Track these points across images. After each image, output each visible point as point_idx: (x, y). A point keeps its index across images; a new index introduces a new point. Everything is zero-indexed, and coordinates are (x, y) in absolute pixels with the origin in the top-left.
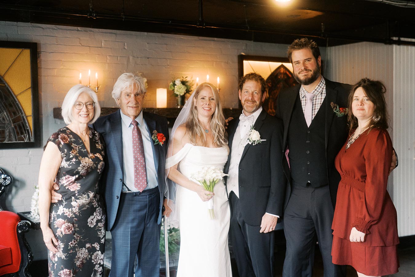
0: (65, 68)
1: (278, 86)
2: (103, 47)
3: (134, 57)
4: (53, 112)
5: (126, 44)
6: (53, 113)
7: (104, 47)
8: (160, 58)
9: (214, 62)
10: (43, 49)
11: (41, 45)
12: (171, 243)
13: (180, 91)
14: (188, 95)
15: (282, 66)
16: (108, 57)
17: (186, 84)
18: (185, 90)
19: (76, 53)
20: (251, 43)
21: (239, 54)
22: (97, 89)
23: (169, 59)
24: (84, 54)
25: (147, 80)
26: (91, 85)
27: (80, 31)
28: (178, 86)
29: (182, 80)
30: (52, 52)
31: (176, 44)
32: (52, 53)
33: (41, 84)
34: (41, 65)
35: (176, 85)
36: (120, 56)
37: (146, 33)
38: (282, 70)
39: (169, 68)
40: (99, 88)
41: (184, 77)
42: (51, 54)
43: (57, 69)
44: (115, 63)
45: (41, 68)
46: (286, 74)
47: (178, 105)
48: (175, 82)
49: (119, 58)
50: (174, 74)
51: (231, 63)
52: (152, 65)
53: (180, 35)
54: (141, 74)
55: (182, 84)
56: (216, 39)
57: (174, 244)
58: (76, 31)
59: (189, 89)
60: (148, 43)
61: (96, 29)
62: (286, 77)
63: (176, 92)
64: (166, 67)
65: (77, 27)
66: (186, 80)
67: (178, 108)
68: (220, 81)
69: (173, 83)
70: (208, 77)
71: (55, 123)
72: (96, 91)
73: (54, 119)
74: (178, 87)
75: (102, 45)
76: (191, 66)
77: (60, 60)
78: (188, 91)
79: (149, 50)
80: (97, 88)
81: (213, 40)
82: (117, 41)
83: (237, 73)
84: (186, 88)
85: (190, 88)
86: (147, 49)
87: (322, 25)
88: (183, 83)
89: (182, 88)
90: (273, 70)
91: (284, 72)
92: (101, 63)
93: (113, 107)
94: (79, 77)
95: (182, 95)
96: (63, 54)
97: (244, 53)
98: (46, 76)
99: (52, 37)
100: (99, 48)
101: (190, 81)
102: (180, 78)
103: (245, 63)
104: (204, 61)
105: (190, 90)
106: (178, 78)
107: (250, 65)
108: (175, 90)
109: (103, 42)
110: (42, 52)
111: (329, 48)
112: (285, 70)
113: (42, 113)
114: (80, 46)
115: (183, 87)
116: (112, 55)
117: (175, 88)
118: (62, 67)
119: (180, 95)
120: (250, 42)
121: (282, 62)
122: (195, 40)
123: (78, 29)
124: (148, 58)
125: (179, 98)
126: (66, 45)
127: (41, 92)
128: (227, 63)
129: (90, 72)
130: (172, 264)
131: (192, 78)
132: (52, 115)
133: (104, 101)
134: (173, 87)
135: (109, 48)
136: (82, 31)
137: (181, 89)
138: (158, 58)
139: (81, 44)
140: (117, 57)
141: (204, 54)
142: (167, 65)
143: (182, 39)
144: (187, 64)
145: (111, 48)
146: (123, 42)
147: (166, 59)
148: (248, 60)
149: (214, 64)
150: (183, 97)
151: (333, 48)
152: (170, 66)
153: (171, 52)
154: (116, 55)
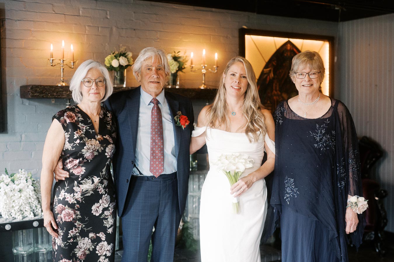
0: (35, 38)
1: (284, 64)
2: (80, 15)
3: (118, 28)
4: (19, 90)
5: (108, 14)
6: (19, 92)
7: (82, 16)
8: (148, 30)
9: (211, 36)
10: (8, 15)
11: (6, 11)
14: (180, 73)
15: (289, 42)
16: (86, 27)
17: (179, 60)
18: (177, 67)
19: (48, 22)
20: (254, 16)
21: (239, 28)
22: (72, 65)
23: (160, 31)
24: (57, 23)
25: (133, 55)
26: (65, 59)
29: (174, 55)
30: (18, 20)
31: (168, 15)
32: (20, 21)
33: (5, 57)
34: (5, 35)
36: (102, 27)
38: (289, 47)
39: (159, 42)
41: (176, 52)
42: (18, 22)
43: (25, 39)
44: (95, 35)
45: (5, 38)
46: (293, 51)
47: (169, 85)
49: (100, 29)
51: (231, 37)
52: (140, 38)
53: (170, 4)
54: (125, 47)
55: (173, 60)
56: (214, 9)
59: (181, 66)
60: (134, 13)
64: (156, 40)
66: (179, 55)
67: (169, 88)
68: (218, 57)
70: (204, 52)
71: (22, 103)
72: (71, 66)
73: (21, 99)
75: (79, 13)
76: (184, 40)
77: (30, 30)
78: (180, 69)
80: (72, 63)
81: (211, 11)
82: (98, 8)
83: (238, 49)
84: (178, 65)
85: (183, 65)
86: (134, 20)
88: (175, 59)
89: (174, 64)
90: (278, 47)
91: (290, 49)
92: (77, 34)
94: (50, 50)
95: (173, 72)
96: (32, 22)
97: (245, 26)
98: (12, 48)
99: (19, 2)
100: (76, 17)
101: (184, 57)
102: (171, 53)
103: (247, 37)
104: (200, 34)
105: (183, 67)
106: (169, 53)
107: (253, 40)
109: (81, 9)
110: (6, 20)
111: (341, 24)
112: (292, 47)
113: (6, 91)
114: (53, 13)
115: (175, 63)
116: (91, 25)
118: (31, 38)
120: (252, 14)
121: (289, 38)
122: (191, 10)
124: (134, 30)
125: (171, 76)
126: (37, 12)
127: (5, 67)
128: (227, 37)
129: (63, 43)
131: (185, 52)
132: (19, 95)
135: (88, 17)
137: (173, 66)
138: (146, 30)
139: (55, 12)
140: (98, 27)
141: (199, 26)
142: (157, 38)
143: (174, 8)
144: (180, 37)
145: (90, 17)
146: (104, 10)
147: (156, 31)
148: (250, 35)
149: (212, 38)
150: (175, 76)
151: (346, 23)
152: (160, 39)
153: (161, 23)
154: (96, 25)
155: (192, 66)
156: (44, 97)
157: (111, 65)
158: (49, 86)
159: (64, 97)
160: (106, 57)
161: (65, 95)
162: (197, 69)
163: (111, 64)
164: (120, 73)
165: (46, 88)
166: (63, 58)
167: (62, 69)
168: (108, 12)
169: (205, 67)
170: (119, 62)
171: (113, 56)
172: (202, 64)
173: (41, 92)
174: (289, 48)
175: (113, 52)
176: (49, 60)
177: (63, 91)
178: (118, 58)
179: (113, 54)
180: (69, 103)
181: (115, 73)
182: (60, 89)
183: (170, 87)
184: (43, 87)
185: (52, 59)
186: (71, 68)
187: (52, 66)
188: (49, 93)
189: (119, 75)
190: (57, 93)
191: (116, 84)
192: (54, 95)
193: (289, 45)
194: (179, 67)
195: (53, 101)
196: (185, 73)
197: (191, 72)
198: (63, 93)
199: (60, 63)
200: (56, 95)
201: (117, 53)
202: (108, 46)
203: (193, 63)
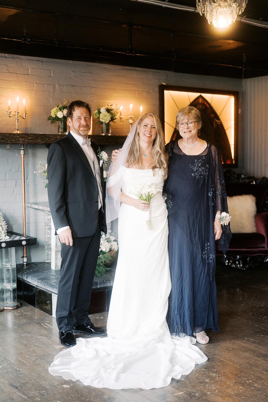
2: (30, 74)
3: (59, 84)
5: (52, 72)
8: (85, 87)
9: (136, 91)
12: (99, 265)
13: (106, 119)
14: (111, 123)
15: (201, 96)
16: (34, 84)
18: (110, 118)
19: (4, 80)
20: (171, 74)
21: (160, 84)
22: (24, 116)
23: (94, 87)
24: (12, 81)
26: (19, 111)
27: (7, 58)
28: (103, 113)
29: (107, 108)
31: (100, 73)
35: (100, 113)
36: (47, 84)
37: (71, 62)
38: (201, 100)
39: (93, 96)
40: (27, 115)
41: (109, 105)
44: (41, 91)
46: (204, 104)
47: (103, 133)
48: (100, 110)
49: (45, 86)
50: (99, 102)
51: (152, 92)
52: (77, 93)
53: (102, 64)
54: (67, 101)
55: (107, 112)
56: (138, 69)
57: (102, 266)
58: (4, 58)
59: (113, 117)
60: (73, 72)
61: (23, 56)
62: (204, 107)
63: (101, 120)
64: (91, 95)
65: (5, 54)
66: (111, 108)
68: (143, 110)
69: (98, 111)
70: (131, 106)
72: (23, 117)
74: (103, 115)
76: (114, 95)
78: (112, 119)
79: (74, 79)
80: (24, 115)
81: (136, 70)
82: (44, 68)
83: (158, 103)
84: (111, 116)
86: (72, 78)
87: (243, 55)
89: (107, 116)
90: (192, 100)
92: (27, 90)
93: (42, 134)
94: (8, 103)
95: (107, 122)
97: (165, 83)
100: (26, 75)
101: (115, 109)
103: (166, 92)
104: (127, 90)
105: (114, 118)
106: (103, 106)
107: (170, 94)
108: (100, 118)
109: (30, 69)
112: (203, 101)
114: (7, 72)
115: (108, 114)
116: (39, 82)
117: (100, 116)
119: (105, 122)
120: (170, 72)
121: (201, 93)
122: (119, 69)
123: (5, 56)
124: (73, 86)
125: (104, 125)
128: (149, 93)
129: (18, 98)
130: (103, 284)
131: (116, 106)
133: (31, 128)
134: (98, 115)
135: (35, 75)
136: (9, 58)
137: (106, 117)
138: (83, 86)
139: (8, 71)
140: (44, 84)
141: (126, 83)
142: (91, 93)
143: (106, 67)
144: (110, 93)
145: (37, 76)
146: (49, 70)
147: (90, 87)
148: (168, 90)
149: (136, 93)
150: (108, 125)
151: (249, 80)
152: (94, 94)
153: (95, 80)
154: (43, 83)
155: (121, 117)
156: (5, 143)
157: (56, 117)
158: (9, 133)
159: (20, 142)
160: (52, 110)
161: (21, 141)
162: (125, 120)
163: (56, 115)
164: (63, 123)
165: (6, 135)
166: (18, 110)
167: (17, 120)
168: (52, 71)
169: (132, 117)
170: (63, 114)
171: (58, 108)
172: (129, 115)
173: (3, 139)
174: (200, 102)
175: (57, 105)
176: (7, 112)
177: (20, 138)
178: (62, 110)
179: (58, 107)
180: (23, 148)
181: (59, 123)
182: (17, 136)
183: (104, 135)
184: (3, 134)
185: (9, 111)
186: (23, 118)
187: (9, 117)
188: (9, 140)
189: (62, 125)
190: (15, 139)
191: (60, 132)
192: (12, 141)
193: (200, 99)
194: (111, 118)
195: (8, 146)
196: (115, 123)
197: (120, 122)
198: (19, 140)
199: (15, 114)
200: (14, 141)
201: (60, 106)
202: (52, 99)
203: (122, 114)
